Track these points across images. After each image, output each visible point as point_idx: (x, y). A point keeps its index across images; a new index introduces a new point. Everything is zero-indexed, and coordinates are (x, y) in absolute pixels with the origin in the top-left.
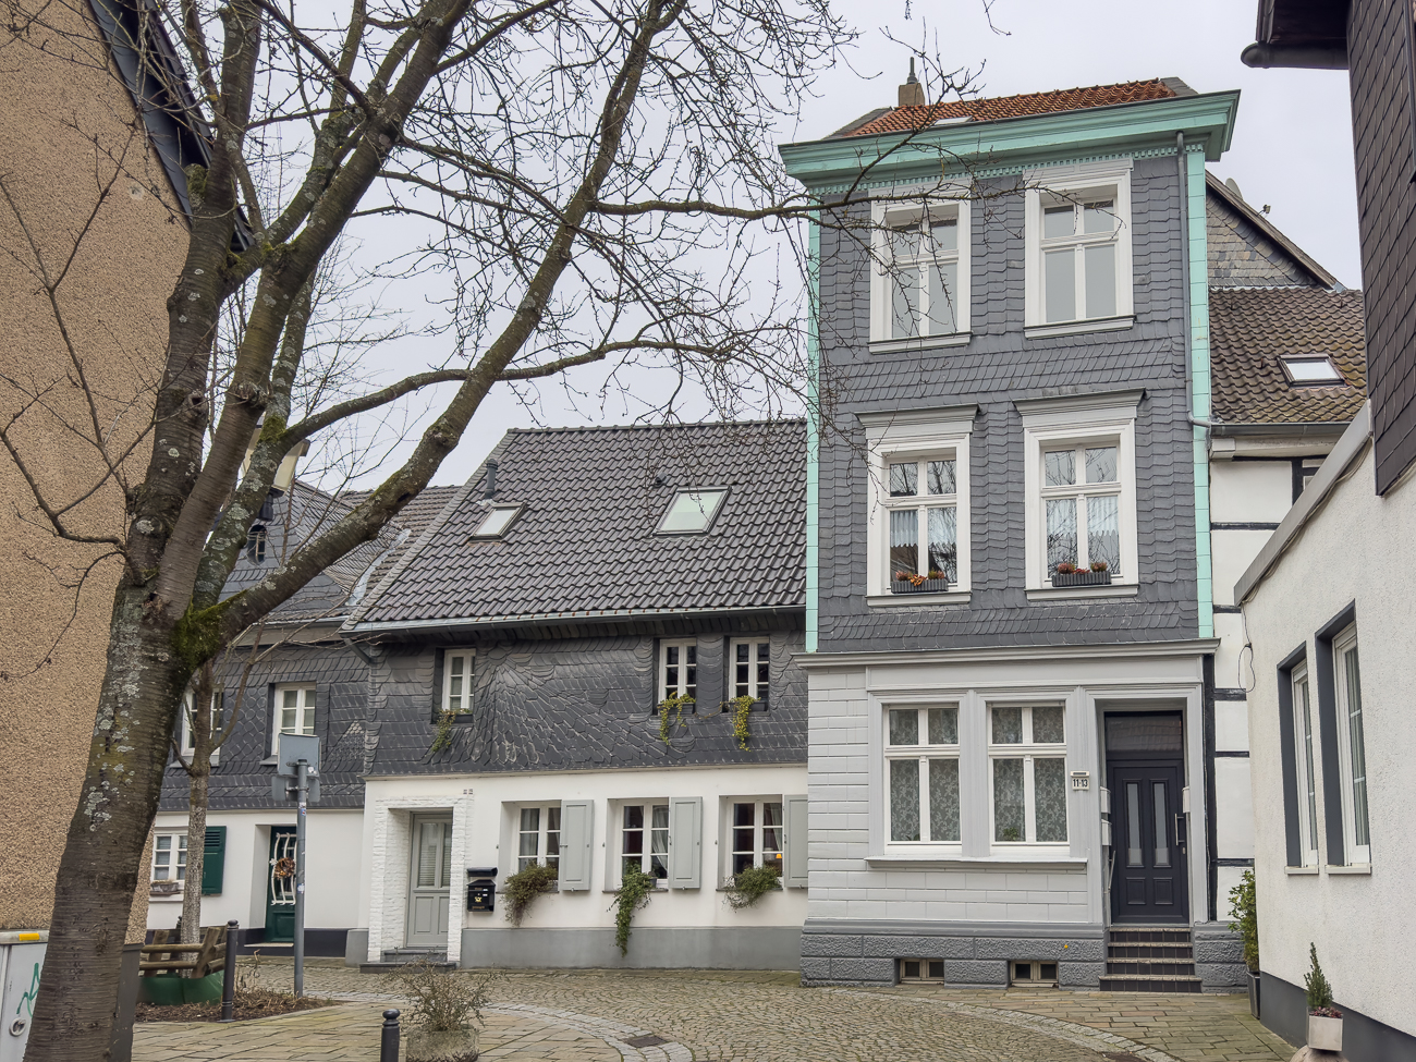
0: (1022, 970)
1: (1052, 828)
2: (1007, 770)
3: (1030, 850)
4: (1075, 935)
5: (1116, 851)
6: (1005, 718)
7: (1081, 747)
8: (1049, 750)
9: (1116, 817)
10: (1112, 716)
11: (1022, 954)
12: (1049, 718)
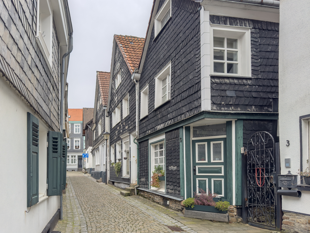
0: (73, 171)
1: (75, 163)
2: (72, 159)
3: (73, 164)
4: (76, 168)
5: (79, 164)
6: (72, 156)
7: (77, 158)
8: (75, 158)
9: (79, 162)
10: (79, 156)
11: (73, 169)
12: (75, 156)
